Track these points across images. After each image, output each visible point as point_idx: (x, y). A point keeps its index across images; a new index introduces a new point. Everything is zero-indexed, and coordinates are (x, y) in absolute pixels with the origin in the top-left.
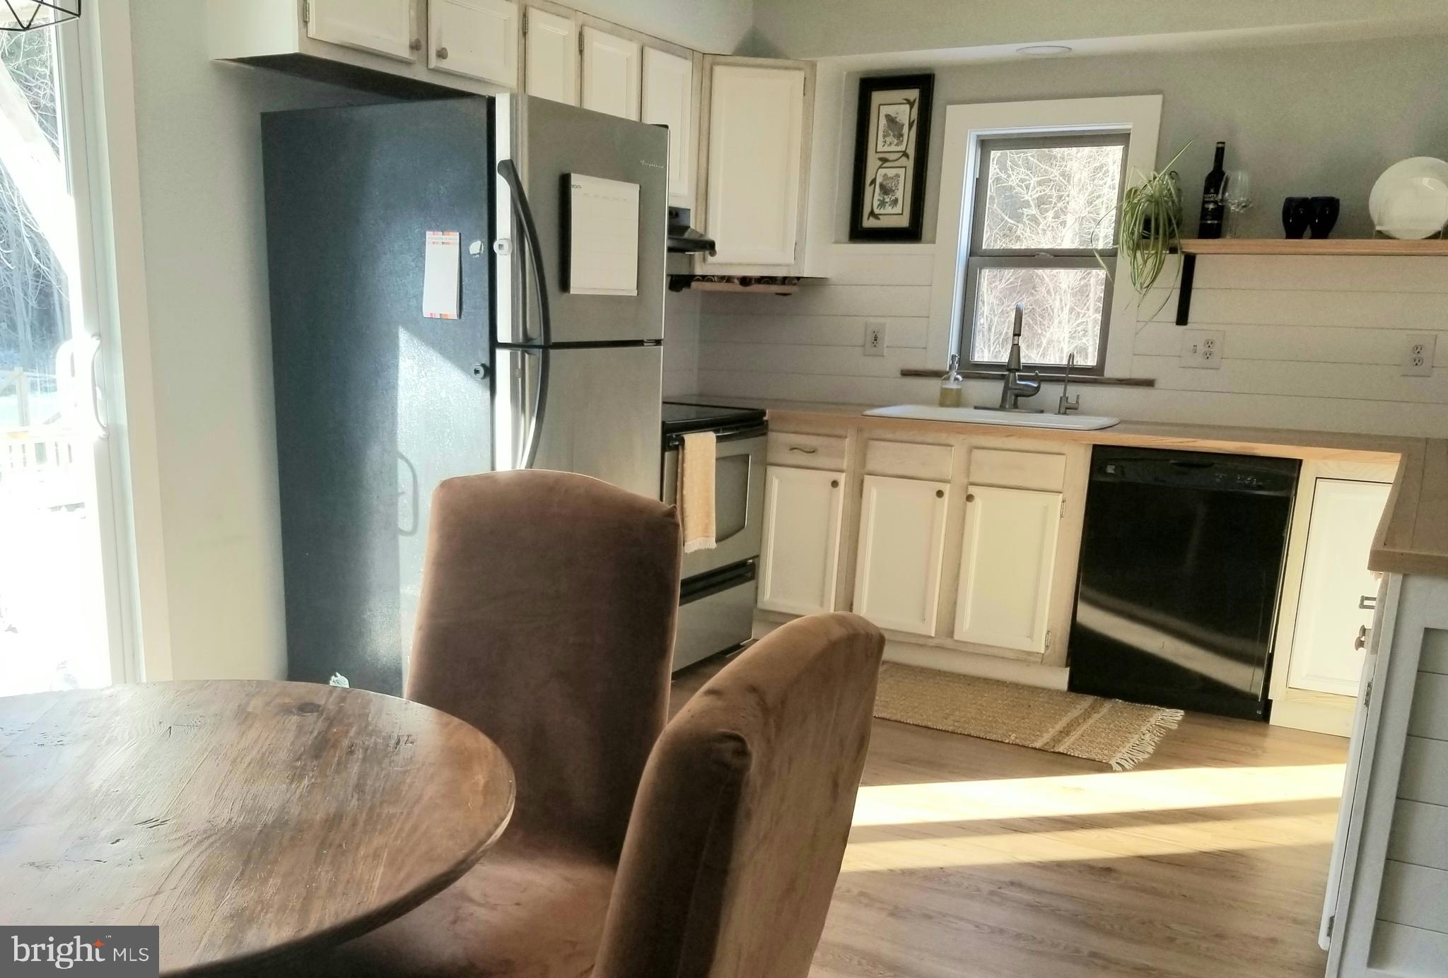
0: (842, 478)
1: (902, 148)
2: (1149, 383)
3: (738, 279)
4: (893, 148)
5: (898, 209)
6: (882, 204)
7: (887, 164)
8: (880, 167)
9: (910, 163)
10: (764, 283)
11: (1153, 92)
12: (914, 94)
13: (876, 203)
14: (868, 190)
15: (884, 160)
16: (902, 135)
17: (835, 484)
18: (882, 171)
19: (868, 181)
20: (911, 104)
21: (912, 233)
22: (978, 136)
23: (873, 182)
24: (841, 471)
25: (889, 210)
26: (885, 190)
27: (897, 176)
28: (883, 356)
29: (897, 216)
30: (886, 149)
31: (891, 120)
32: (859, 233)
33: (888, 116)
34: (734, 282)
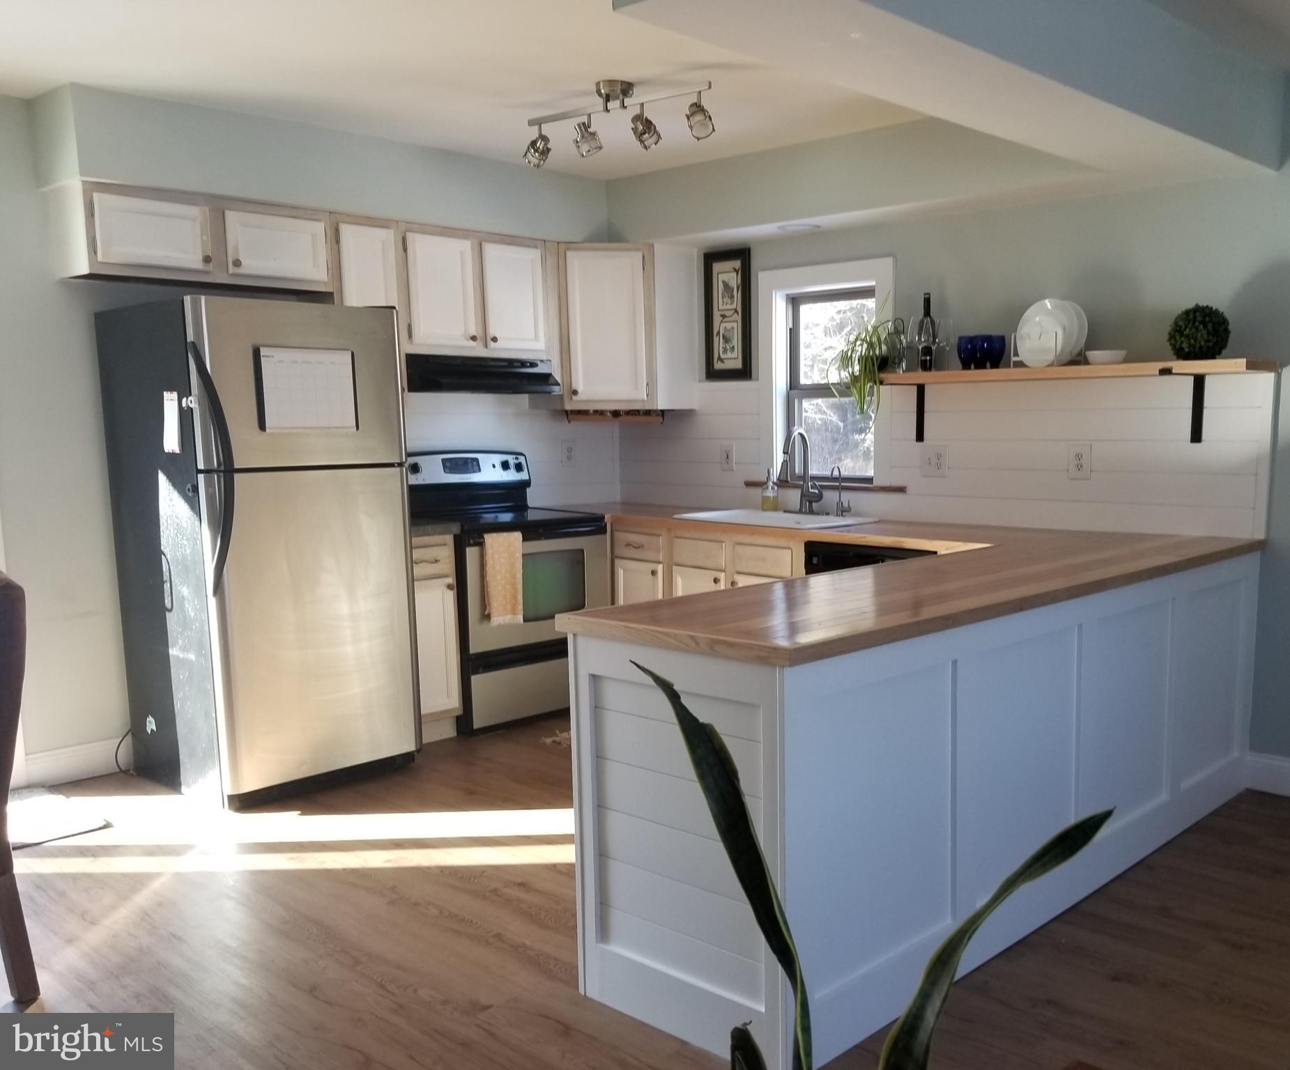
0: (660, 568)
1: (734, 306)
2: (901, 490)
3: (610, 412)
4: (729, 307)
5: (735, 355)
6: (725, 351)
7: (726, 319)
8: (722, 322)
9: (739, 318)
10: (632, 414)
11: (888, 255)
12: (737, 264)
13: (721, 350)
14: (716, 339)
15: (724, 316)
16: (733, 297)
17: (654, 573)
18: (723, 325)
19: (715, 332)
20: (737, 272)
21: (745, 373)
22: (787, 295)
23: (718, 333)
24: (659, 563)
25: (729, 355)
26: (726, 340)
27: (733, 328)
28: (733, 470)
29: (733, 360)
30: (724, 307)
31: (726, 285)
32: (712, 374)
33: (723, 282)
34: (606, 415)
